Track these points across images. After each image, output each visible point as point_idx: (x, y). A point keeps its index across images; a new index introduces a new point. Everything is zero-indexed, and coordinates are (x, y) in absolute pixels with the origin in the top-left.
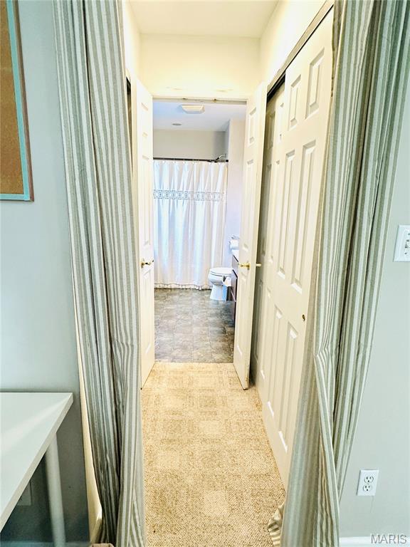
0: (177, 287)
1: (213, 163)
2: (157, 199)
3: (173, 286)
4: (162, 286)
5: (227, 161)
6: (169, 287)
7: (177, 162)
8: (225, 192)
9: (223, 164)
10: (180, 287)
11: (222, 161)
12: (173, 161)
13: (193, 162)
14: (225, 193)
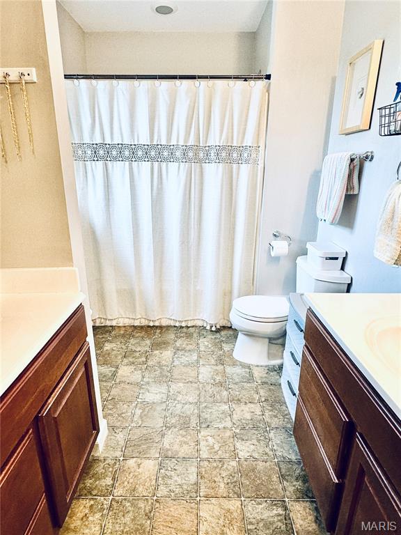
0: (172, 323)
1: (240, 83)
2: (127, 163)
3: (165, 323)
4: (144, 323)
5: (268, 77)
6: (157, 324)
7: (165, 83)
8: (262, 144)
9: (261, 84)
10: (177, 324)
11: (259, 78)
12: (157, 82)
13: (197, 82)
14: (262, 148)
